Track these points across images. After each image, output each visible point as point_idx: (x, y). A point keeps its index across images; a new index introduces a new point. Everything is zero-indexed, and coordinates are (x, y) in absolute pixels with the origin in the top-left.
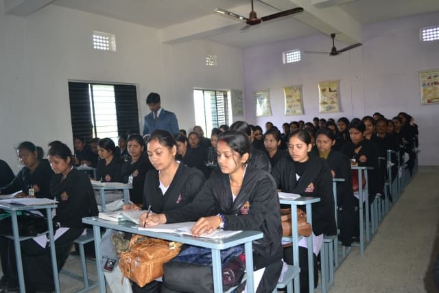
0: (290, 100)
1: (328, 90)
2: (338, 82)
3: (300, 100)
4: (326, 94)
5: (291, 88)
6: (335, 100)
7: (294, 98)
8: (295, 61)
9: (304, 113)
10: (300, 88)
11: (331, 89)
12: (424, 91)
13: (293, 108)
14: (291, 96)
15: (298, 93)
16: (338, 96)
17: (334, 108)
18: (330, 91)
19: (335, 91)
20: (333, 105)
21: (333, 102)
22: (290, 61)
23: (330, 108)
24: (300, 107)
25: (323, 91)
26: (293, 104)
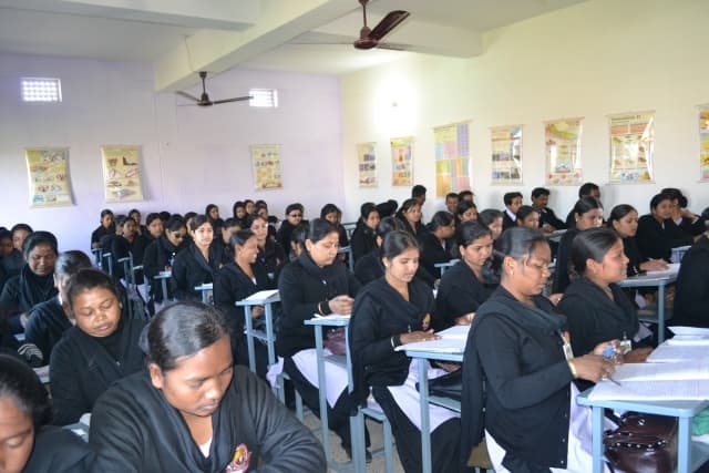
0: (42, 176)
1: (120, 162)
2: (139, 150)
3: (66, 177)
4: (116, 168)
5: (43, 152)
6: (136, 180)
7: (51, 173)
8: (44, 99)
9: (74, 201)
10: (65, 154)
11: (127, 160)
12: (259, 172)
13: (49, 191)
14: (44, 169)
15: (60, 163)
16: (141, 173)
17: (133, 193)
18: (125, 163)
19: (133, 164)
20: (131, 188)
21: (131, 183)
22: (32, 99)
23: (126, 194)
24: (64, 191)
25: (112, 162)
26: (50, 184)
